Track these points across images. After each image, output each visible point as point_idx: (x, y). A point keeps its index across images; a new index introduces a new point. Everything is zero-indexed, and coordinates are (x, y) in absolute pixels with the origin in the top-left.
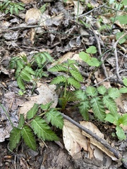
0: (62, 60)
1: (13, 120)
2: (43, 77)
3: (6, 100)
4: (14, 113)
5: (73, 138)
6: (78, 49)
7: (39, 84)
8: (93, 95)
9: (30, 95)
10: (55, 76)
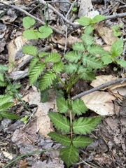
0: (12, 58)
1: (48, 146)
2: (19, 89)
3: (20, 142)
4: (42, 141)
5: (101, 104)
6: (10, 33)
7: (25, 99)
8: (79, 58)
9: (32, 115)
10: (27, 78)
